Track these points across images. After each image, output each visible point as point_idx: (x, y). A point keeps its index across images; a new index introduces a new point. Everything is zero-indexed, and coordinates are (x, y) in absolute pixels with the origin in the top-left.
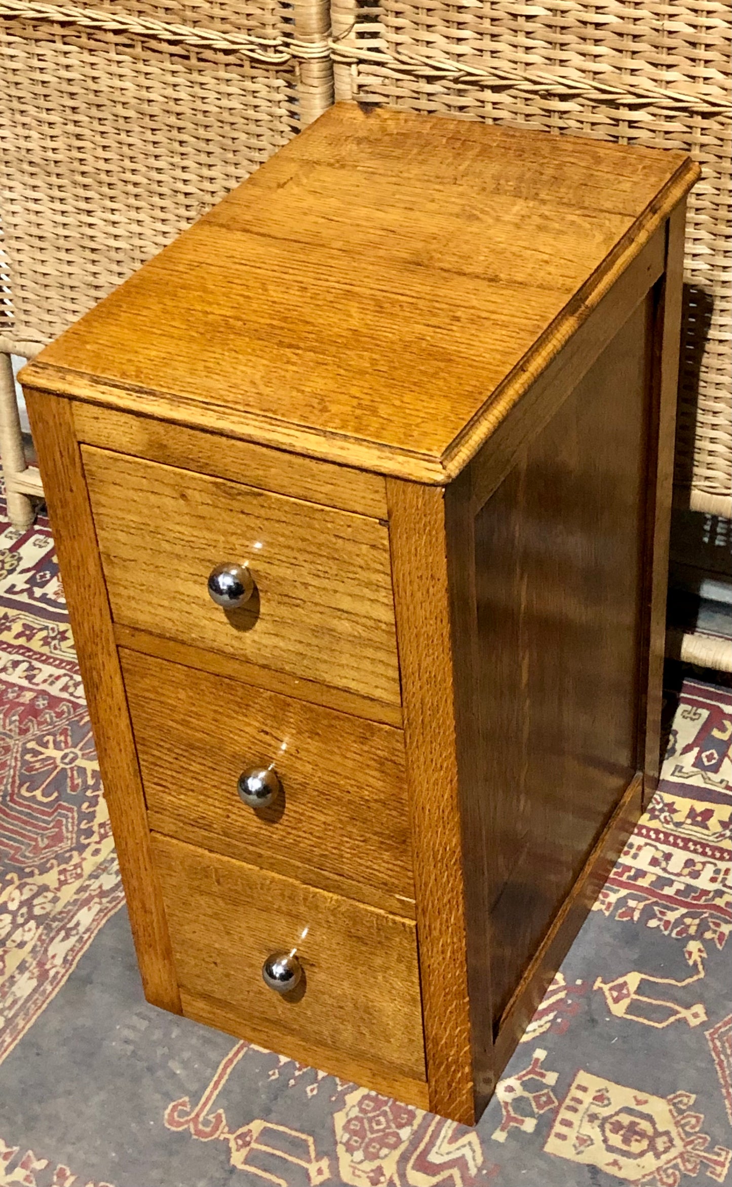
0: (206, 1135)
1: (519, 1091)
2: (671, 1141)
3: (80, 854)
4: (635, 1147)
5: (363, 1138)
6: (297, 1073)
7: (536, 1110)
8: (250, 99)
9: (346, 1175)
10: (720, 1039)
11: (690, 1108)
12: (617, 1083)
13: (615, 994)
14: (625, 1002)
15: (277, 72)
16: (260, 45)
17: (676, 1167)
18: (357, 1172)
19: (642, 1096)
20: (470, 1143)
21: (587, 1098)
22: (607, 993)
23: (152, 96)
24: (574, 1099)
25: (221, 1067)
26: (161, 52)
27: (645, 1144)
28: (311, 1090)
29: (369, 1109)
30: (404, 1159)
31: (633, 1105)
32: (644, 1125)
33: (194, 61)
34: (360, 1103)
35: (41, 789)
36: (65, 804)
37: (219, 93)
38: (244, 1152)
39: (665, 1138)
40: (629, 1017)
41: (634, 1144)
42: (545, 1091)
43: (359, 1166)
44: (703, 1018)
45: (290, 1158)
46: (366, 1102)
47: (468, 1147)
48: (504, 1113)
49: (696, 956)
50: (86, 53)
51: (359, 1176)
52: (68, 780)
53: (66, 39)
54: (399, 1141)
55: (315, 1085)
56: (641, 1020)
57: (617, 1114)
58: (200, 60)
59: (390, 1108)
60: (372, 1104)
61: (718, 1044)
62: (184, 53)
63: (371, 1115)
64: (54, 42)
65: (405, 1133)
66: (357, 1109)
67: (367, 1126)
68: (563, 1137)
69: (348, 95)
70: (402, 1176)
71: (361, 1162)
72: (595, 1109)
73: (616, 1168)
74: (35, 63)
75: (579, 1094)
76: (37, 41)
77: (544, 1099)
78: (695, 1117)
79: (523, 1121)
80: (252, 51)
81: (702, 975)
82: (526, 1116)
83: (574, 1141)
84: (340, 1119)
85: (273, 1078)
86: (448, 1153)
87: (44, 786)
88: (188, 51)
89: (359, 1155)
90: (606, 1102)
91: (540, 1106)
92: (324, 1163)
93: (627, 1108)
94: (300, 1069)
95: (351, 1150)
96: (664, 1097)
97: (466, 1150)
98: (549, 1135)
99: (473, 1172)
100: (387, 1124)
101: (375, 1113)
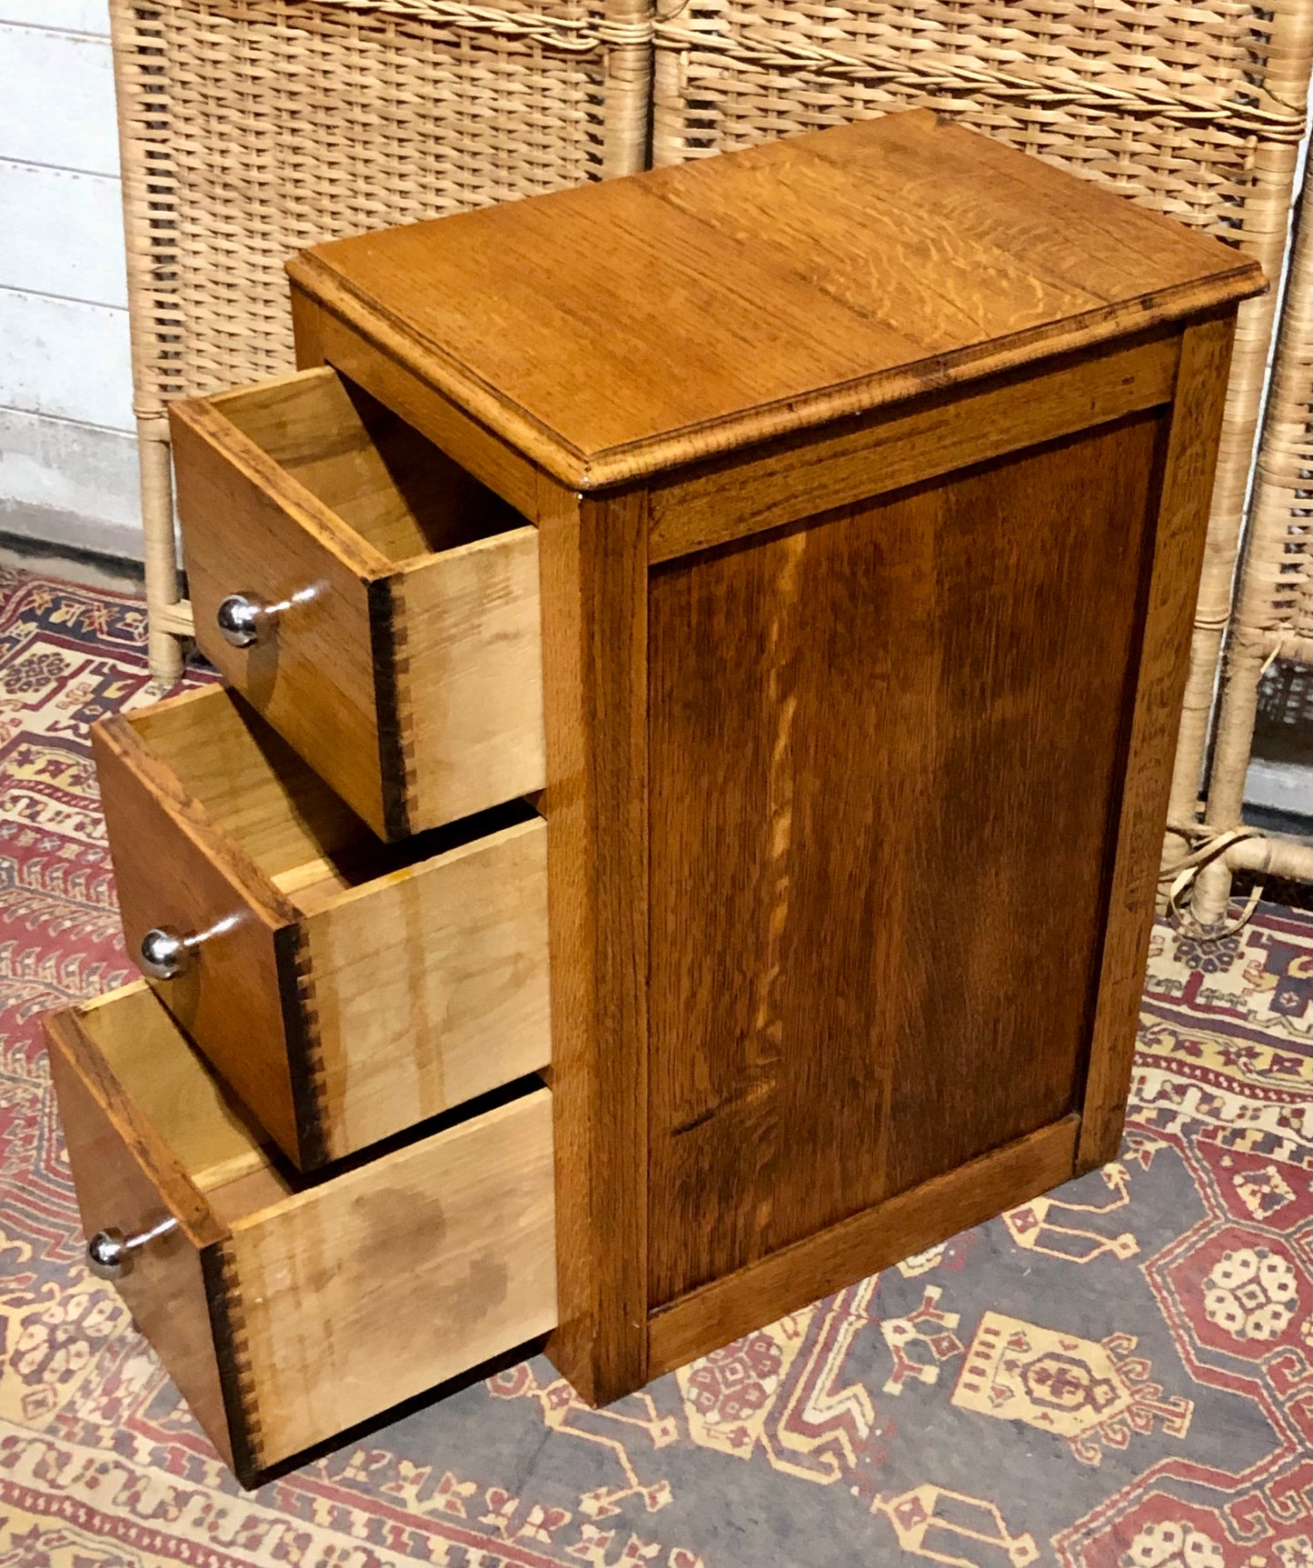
0: (507, 1392)
1: (912, 1334)
2: (1113, 1389)
4: (1068, 1399)
5: (718, 1396)
7: (936, 1356)
8: (537, 99)
9: (698, 1434)
10: (1160, 1272)
11: (1132, 1353)
12: (1037, 1325)
13: (1019, 1223)
14: (1032, 1234)
15: (578, 62)
16: (558, 27)
17: (1123, 1422)
18: (714, 1434)
19: (1070, 1340)
20: (856, 1396)
21: (1000, 1343)
22: (1009, 1222)
23: (404, 96)
24: (983, 1343)
26: (421, 38)
27: (1080, 1395)
30: (772, 1419)
31: (1059, 1350)
32: (1076, 1372)
33: (465, 49)
37: (496, 91)
38: (562, 1412)
39: (1105, 1388)
40: (1039, 1249)
41: (1066, 1396)
42: (945, 1335)
43: (715, 1428)
44: (1135, 1249)
45: (624, 1419)
47: (853, 1401)
48: (896, 1360)
49: (1116, 1178)
50: (317, 39)
51: (717, 1438)
53: (291, 22)
54: (764, 1395)
56: (1056, 1254)
57: (1039, 1360)
58: (474, 48)
59: (747, 1355)
60: (723, 1353)
61: (1159, 1279)
62: (454, 39)
63: (722, 1365)
64: (274, 25)
65: (770, 1385)
66: (703, 1360)
67: (718, 1376)
69: (673, 91)
70: (773, 1437)
71: (719, 1423)
72: (1011, 1355)
73: (1048, 1423)
74: (246, 52)
75: (990, 1338)
76: (251, 23)
77: (945, 1344)
78: (1141, 1363)
79: (920, 1370)
80: (546, 35)
81: (1127, 1200)
82: (924, 1363)
83: (990, 1392)
86: (829, 1408)
88: (459, 36)
89: (715, 1416)
90: (1025, 1347)
91: (942, 1353)
92: (670, 1423)
93: (1052, 1353)
95: (702, 1410)
96: (1098, 1341)
97: (853, 1405)
98: (956, 1385)
99: (864, 1432)
100: (746, 1373)
101: (729, 1361)
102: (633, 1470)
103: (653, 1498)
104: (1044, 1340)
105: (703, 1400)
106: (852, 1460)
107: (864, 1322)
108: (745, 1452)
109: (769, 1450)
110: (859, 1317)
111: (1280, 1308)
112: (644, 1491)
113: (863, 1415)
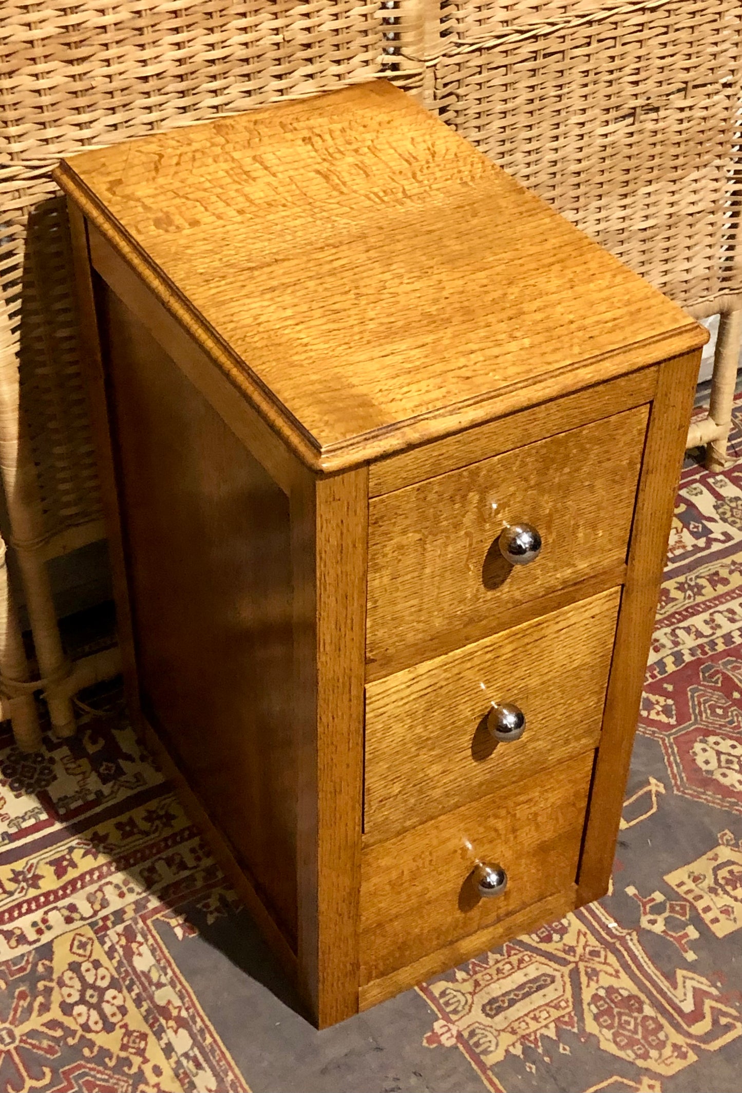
1: (660, 920)
3: (147, 1083)
5: (639, 1042)
6: (540, 1050)
7: (683, 919)
9: (667, 1071)
10: (686, 788)
11: (736, 840)
12: (689, 863)
18: (669, 1062)
19: (710, 854)
20: (684, 977)
21: (690, 885)
24: (688, 893)
28: (565, 1049)
29: (609, 1022)
30: (677, 1026)
31: (715, 864)
32: (735, 870)
34: (600, 1025)
35: (27, 1079)
40: (633, 823)
42: (668, 905)
43: (664, 1057)
44: (662, 784)
46: (601, 1020)
47: (688, 981)
48: (672, 939)
51: (672, 1063)
52: (35, 1051)
54: (654, 1019)
55: (561, 1045)
56: (643, 818)
57: (716, 877)
59: (616, 1007)
60: (606, 1017)
61: (690, 792)
63: (616, 1024)
65: (648, 1010)
66: (605, 1031)
67: (626, 1033)
68: (716, 920)
70: (689, 1035)
71: (661, 1055)
72: (705, 887)
75: (685, 888)
77: (678, 908)
79: (686, 935)
82: (684, 929)
83: (724, 916)
84: (608, 1046)
85: (534, 1071)
86: (685, 994)
87: (25, 1074)
89: (654, 1053)
90: (702, 877)
91: (684, 914)
92: (646, 1080)
93: (715, 868)
94: (537, 1046)
95: (646, 1056)
96: (719, 846)
97: (689, 983)
98: (709, 928)
99: (714, 991)
100: (632, 1017)
101: (616, 1020)
104: (702, 865)
105: (639, 1052)
106: (733, 1012)
107: (634, 934)
108: (692, 1057)
109: (698, 1044)
110: (630, 934)
113: (702, 983)
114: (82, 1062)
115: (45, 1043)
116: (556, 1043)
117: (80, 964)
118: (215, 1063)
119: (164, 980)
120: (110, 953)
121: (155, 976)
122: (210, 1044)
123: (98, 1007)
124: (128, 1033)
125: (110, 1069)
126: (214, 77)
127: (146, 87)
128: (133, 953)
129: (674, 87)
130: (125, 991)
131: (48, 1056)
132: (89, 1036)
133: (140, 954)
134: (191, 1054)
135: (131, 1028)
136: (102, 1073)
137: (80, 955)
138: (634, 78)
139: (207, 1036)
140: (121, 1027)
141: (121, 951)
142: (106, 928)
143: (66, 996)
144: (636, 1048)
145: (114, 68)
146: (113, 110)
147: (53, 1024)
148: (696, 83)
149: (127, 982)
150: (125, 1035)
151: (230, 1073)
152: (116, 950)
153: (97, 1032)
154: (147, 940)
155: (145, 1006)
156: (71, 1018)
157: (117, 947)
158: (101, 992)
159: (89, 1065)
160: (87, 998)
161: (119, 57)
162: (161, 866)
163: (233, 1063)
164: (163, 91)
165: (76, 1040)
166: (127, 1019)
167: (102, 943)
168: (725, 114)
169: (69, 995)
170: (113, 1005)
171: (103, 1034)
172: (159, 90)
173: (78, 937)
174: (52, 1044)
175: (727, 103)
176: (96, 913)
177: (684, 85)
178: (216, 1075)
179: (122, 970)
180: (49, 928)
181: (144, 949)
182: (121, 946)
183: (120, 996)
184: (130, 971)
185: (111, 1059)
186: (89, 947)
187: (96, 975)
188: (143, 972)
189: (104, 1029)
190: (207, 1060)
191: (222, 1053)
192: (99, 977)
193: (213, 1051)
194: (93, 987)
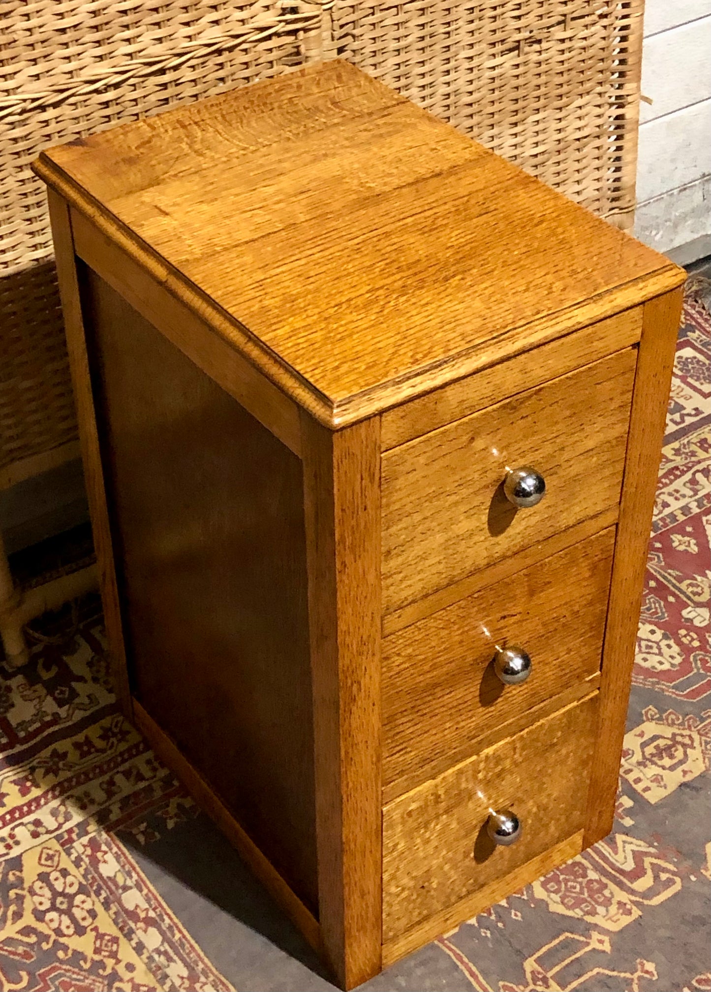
2: (682, 735)
3: (121, 980)
4: (679, 754)
5: (586, 901)
6: (493, 917)
9: (614, 927)
11: (660, 713)
18: (615, 918)
19: (637, 730)
20: (624, 842)
21: (622, 760)
25: (459, 963)
28: (516, 916)
29: (556, 887)
30: (620, 885)
31: (642, 740)
32: (661, 742)
34: (547, 890)
35: (5, 983)
36: (42, 971)
38: (552, 984)
39: (679, 737)
41: (676, 754)
43: (610, 915)
45: (577, 955)
46: (548, 886)
47: (627, 845)
51: (618, 919)
52: (11, 956)
54: (599, 882)
55: (513, 912)
57: (643, 753)
59: (562, 874)
60: (552, 884)
63: (562, 889)
65: (592, 875)
66: (552, 895)
67: (574, 895)
68: (647, 789)
70: (633, 892)
71: (607, 911)
72: (633, 761)
73: (689, 774)
78: (670, 714)
79: (622, 804)
83: (654, 785)
84: (557, 908)
85: (489, 935)
86: (625, 858)
89: (601, 910)
90: (630, 752)
92: (595, 935)
93: (641, 744)
94: (490, 914)
95: (593, 913)
96: (644, 722)
97: (629, 848)
98: (642, 796)
99: (652, 850)
100: (577, 882)
101: (563, 885)
102: (620, 972)
103: (647, 972)
104: (632, 741)
105: (586, 909)
106: (671, 867)
108: (636, 913)
109: (641, 900)
111: (664, 642)
112: (639, 973)
113: (640, 846)
114: (57, 964)
115: (21, 949)
116: (508, 910)
117: (48, 874)
118: (185, 956)
119: (129, 883)
120: (77, 863)
121: (120, 880)
122: (180, 939)
123: (68, 912)
124: (100, 936)
125: (85, 971)
126: (127, 27)
127: (64, 38)
128: (99, 861)
129: (554, 20)
130: (93, 894)
131: (25, 961)
132: (62, 940)
133: (105, 862)
134: (162, 949)
135: (101, 931)
136: (78, 974)
137: (49, 866)
138: (516, 13)
139: (176, 932)
140: (92, 930)
141: (87, 860)
142: (71, 841)
143: (37, 905)
144: (583, 906)
145: (34, 22)
146: (35, 61)
147: (27, 931)
148: (575, 15)
149: (95, 888)
150: (97, 938)
151: (200, 963)
152: (82, 860)
153: (69, 936)
154: (111, 849)
155: (114, 908)
156: (44, 924)
157: (83, 857)
158: (71, 898)
159: (64, 967)
160: (58, 905)
161: (38, 12)
162: (119, 779)
163: (202, 954)
164: (80, 42)
165: (50, 945)
166: (97, 923)
167: (69, 854)
168: (603, 44)
169: (41, 904)
170: (82, 909)
171: (76, 937)
172: (77, 41)
173: (45, 851)
174: (28, 949)
175: (604, 33)
176: (60, 826)
177: (563, 18)
178: (187, 965)
179: (89, 877)
180: (17, 843)
181: (109, 857)
182: (87, 856)
183: (89, 899)
184: (97, 878)
185: (85, 962)
186: (56, 859)
187: (65, 883)
188: (109, 878)
189: (76, 933)
190: (177, 953)
191: (191, 946)
192: (68, 884)
193: (182, 945)
194: (63, 894)
